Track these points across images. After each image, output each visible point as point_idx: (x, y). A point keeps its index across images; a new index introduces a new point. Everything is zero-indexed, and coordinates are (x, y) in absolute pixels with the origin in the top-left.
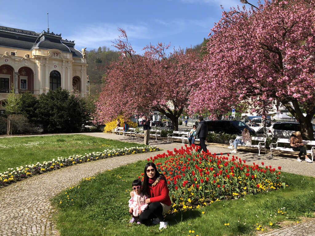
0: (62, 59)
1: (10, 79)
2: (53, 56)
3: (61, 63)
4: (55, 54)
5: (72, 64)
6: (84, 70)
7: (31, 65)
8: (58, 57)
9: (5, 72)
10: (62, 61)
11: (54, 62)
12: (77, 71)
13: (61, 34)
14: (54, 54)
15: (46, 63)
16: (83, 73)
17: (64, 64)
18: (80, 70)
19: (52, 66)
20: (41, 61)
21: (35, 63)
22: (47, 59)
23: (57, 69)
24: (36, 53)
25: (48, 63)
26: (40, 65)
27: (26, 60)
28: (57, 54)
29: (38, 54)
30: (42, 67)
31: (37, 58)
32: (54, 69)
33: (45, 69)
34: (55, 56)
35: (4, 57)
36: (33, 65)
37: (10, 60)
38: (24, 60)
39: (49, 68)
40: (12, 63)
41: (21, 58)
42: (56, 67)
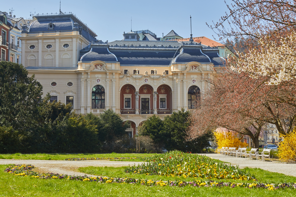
1: (150, 99)
3: (200, 76)
7: (169, 82)
8: (197, 71)
9: (145, 92)
13: (201, 42)
15: (183, 78)
19: (190, 82)
20: (179, 77)
21: (173, 80)
22: (185, 74)
23: (196, 84)
24: (174, 68)
25: (185, 78)
26: (178, 81)
27: (164, 77)
28: (195, 67)
29: (176, 69)
30: (180, 83)
31: (175, 74)
32: (192, 84)
33: (183, 85)
34: (193, 70)
35: (144, 77)
36: (171, 82)
37: (149, 80)
38: (162, 77)
39: (187, 83)
40: (151, 82)
41: (160, 76)
42: (194, 82)
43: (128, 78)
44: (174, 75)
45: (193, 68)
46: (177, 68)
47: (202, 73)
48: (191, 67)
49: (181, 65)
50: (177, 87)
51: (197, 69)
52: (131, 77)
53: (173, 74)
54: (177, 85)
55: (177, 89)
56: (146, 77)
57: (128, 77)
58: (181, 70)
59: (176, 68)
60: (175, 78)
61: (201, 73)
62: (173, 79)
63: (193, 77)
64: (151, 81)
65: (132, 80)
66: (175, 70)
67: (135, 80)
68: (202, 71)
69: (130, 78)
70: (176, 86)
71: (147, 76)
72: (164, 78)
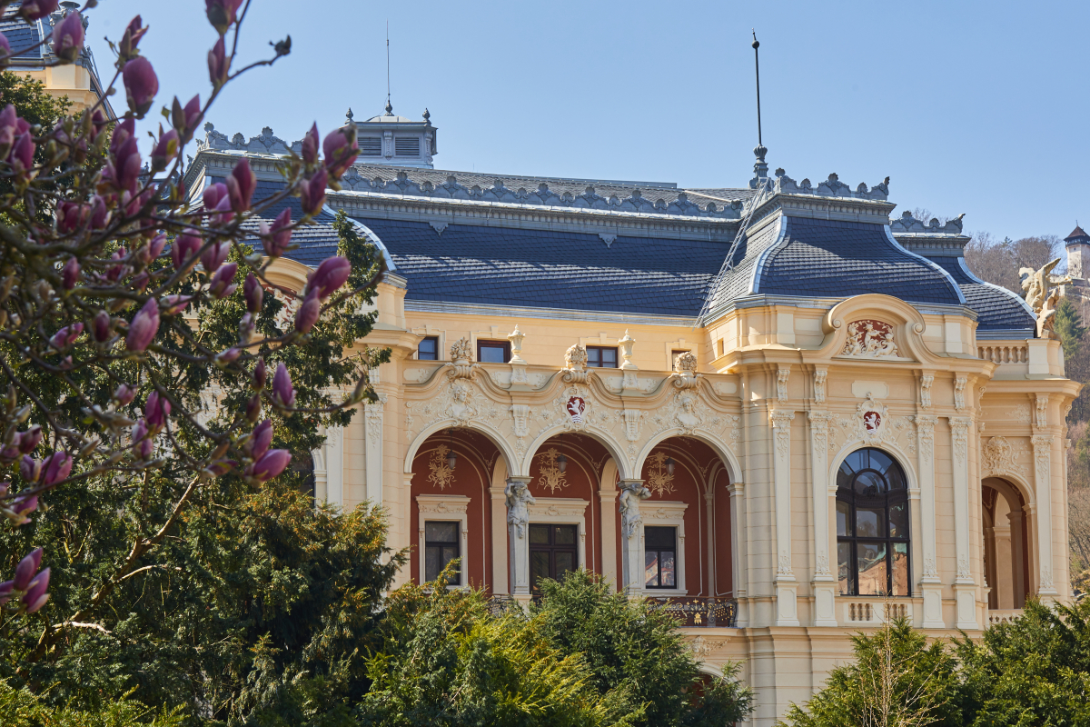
0: (916, 361)
1: (582, 530)
2: (858, 346)
3: (904, 391)
4: (870, 327)
5: (977, 387)
6: (1052, 426)
7: (716, 422)
8: (888, 353)
10: (916, 378)
11: (860, 388)
12: (1001, 443)
13: (887, 179)
14: (862, 329)
15: (809, 399)
16: (1041, 451)
17: (927, 397)
18: (1025, 432)
19: (848, 421)
20: (783, 391)
21: (740, 406)
22: (821, 373)
23: (882, 437)
24: (746, 334)
25: (823, 398)
26: (777, 418)
27: (684, 388)
28: (877, 333)
29: (758, 341)
30: (788, 431)
31: (756, 368)
32: (859, 438)
33: (806, 440)
34: (869, 346)
35: (561, 385)
36: (729, 419)
37: (595, 403)
38: (671, 391)
39: (831, 434)
40: (604, 418)
41: (659, 379)
42: (872, 424)
43: (463, 386)
44: (750, 377)
45: (868, 338)
46: (768, 332)
47: (920, 371)
48: (854, 331)
49: (795, 314)
50: (770, 455)
51: (891, 345)
52: (478, 380)
53: (745, 371)
54: (769, 439)
55: (770, 468)
56: (573, 382)
57: (459, 377)
58: (793, 346)
59: (763, 334)
60: (755, 397)
61: (912, 371)
62: (739, 404)
63: (864, 396)
64: (606, 412)
65: (487, 401)
66: (753, 346)
67: (508, 401)
68: (920, 358)
69: (475, 388)
70: (762, 450)
71: (581, 376)
72: (687, 397)
